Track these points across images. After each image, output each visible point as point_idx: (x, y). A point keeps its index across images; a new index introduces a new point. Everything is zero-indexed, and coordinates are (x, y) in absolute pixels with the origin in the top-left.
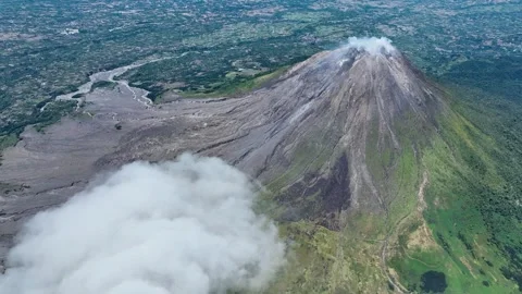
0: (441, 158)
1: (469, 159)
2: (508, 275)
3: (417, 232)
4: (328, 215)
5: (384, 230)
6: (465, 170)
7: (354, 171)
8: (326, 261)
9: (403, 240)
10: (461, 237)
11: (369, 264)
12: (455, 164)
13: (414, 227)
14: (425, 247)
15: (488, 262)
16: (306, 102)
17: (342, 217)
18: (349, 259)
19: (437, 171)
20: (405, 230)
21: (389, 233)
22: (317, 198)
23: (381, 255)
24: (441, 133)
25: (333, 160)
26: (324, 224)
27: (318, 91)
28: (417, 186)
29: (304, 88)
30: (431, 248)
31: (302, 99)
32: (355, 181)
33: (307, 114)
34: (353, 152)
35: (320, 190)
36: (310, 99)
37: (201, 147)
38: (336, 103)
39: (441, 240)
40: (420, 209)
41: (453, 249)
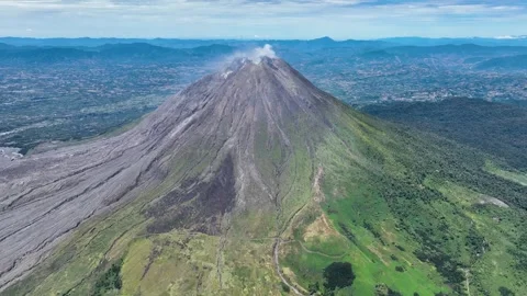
0: (337, 153)
1: (366, 151)
2: (422, 258)
3: (316, 223)
4: (207, 219)
5: (276, 227)
6: (364, 162)
7: (241, 171)
8: (201, 269)
9: (298, 233)
10: (368, 226)
11: (257, 264)
12: (353, 157)
13: (310, 219)
14: (324, 238)
15: (399, 247)
16: (189, 116)
17: (225, 220)
18: (232, 263)
19: (333, 164)
20: (301, 223)
21: (282, 229)
22: (194, 203)
23: (273, 254)
24: (335, 132)
25: (217, 164)
26: (202, 230)
27: (202, 103)
28: (312, 179)
29: (187, 101)
30: (332, 237)
31: (184, 113)
32: (241, 180)
33: (189, 125)
34: (239, 153)
35: (198, 194)
36: (193, 112)
37: (59, 176)
38: (219, 109)
39: (344, 229)
40: (318, 200)
41: (358, 238)
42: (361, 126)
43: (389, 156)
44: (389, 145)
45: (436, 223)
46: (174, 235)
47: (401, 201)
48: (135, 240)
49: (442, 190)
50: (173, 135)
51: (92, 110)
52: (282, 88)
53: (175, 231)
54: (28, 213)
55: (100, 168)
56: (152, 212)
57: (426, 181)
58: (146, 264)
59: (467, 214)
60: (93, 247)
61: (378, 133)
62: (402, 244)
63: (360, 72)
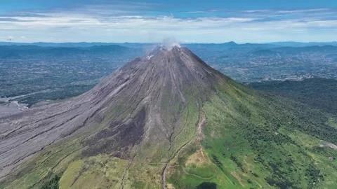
0: (218, 108)
1: (238, 108)
2: (271, 182)
3: (195, 154)
4: (122, 149)
5: (167, 155)
6: (236, 115)
7: (150, 118)
8: (111, 181)
9: (181, 160)
10: (233, 159)
11: (149, 180)
12: (228, 111)
13: (192, 151)
14: (199, 165)
15: (254, 174)
16: (123, 83)
17: (134, 150)
18: (133, 179)
19: (214, 115)
20: (185, 153)
21: (171, 158)
22: (115, 138)
23: (162, 174)
24: (218, 95)
25: (135, 113)
26: (118, 156)
27: (132, 75)
28: (197, 125)
29: (123, 74)
30: (205, 164)
31: (121, 81)
32: (149, 124)
33: (122, 88)
34: (151, 106)
35: (119, 132)
36: (126, 80)
37: (39, 119)
38: (142, 78)
39: (215, 159)
40: (199, 138)
41: (225, 166)
42: (237, 91)
43: (254, 111)
44: (256, 105)
45: (284, 159)
46: (99, 158)
47: (260, 142)
48: (73, 160)
49: (291, 136)
50: (111, 95)
51: (78, 83)
52: (184, 66)
53: (100, 155)
54: (14, 141)
55: (65, 115)
56: (88, 142)
57: (280, 130)
58: (76, 176)
59: (309, 153)
60: (46, 163)
61: (249, 96)
62: (257, 172)
63: (252, 63)
